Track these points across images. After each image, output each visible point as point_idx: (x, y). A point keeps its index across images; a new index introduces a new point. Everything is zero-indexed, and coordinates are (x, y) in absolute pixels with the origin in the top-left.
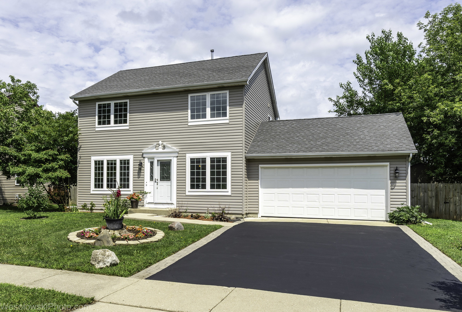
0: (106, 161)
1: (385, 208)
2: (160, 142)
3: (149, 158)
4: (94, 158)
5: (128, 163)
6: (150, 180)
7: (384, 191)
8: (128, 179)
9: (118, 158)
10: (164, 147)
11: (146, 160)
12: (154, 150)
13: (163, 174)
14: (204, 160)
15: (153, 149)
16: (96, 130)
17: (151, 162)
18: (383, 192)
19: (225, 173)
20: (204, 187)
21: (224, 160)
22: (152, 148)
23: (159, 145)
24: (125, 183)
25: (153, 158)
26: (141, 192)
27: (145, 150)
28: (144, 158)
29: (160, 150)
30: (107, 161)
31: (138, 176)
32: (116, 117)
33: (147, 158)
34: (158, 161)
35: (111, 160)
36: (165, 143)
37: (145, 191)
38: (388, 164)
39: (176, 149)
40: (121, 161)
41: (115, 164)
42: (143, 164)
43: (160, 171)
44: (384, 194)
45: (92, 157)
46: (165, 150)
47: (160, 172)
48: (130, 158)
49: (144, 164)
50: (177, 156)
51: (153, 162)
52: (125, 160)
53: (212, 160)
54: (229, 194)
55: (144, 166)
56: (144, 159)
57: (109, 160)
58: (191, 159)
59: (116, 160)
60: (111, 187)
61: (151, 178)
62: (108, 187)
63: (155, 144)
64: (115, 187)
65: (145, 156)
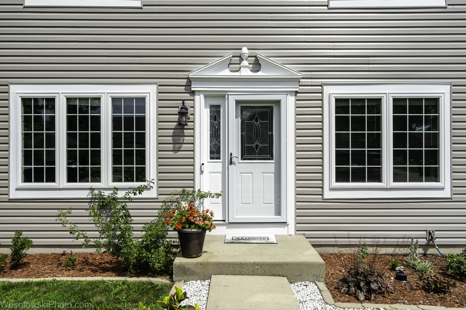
0: (65, 100)
2: (244, 51)
3: (208, 96)
4: (19, 92)
5: (142, 108)
6: (211, 158)
8: (141, 155)
9: (106, 93)
10: (257, 65)
11: (200, 100)
12: (226, 73)
13: (251, 141)
14: (375, 105)
15: (223, 69)
16: (26, 5)
17: (212, 107)
20: (376, 177)
21: (433, 104)
22: (219, 66)
23: (242, 60)
24: (131, 167)
25: (223, 96)
26: (184, 191)
27: (196, 72)
28: (193, 93)
29: (246, 72)
30: (68, 99)
31: (174, 147)
33: (202, 96)
34: (238, 102)
35: (80, 99)
36: (261, 54)
37: (197, 190)
39: (293, 71)
40: (115, 100)
41: (97, 108)
42: (190, 110)
43: (242, 132)
47: (242, 135)
48: (147, 91)
49: (194, 111)
50: (297, 92)
51: (219, 106)
52: (128, 100)
53: (400, 104)
54: (446, 193)
55: (194, 118)
56: (192, 98)
57: (76, 99)
58: (337, 100)
59: (99, 99)
60: (84, 178)
61: (212, 152)
62: (71, 177)
63: (229, 54)
64: (96, 176)
65: (195, 87)
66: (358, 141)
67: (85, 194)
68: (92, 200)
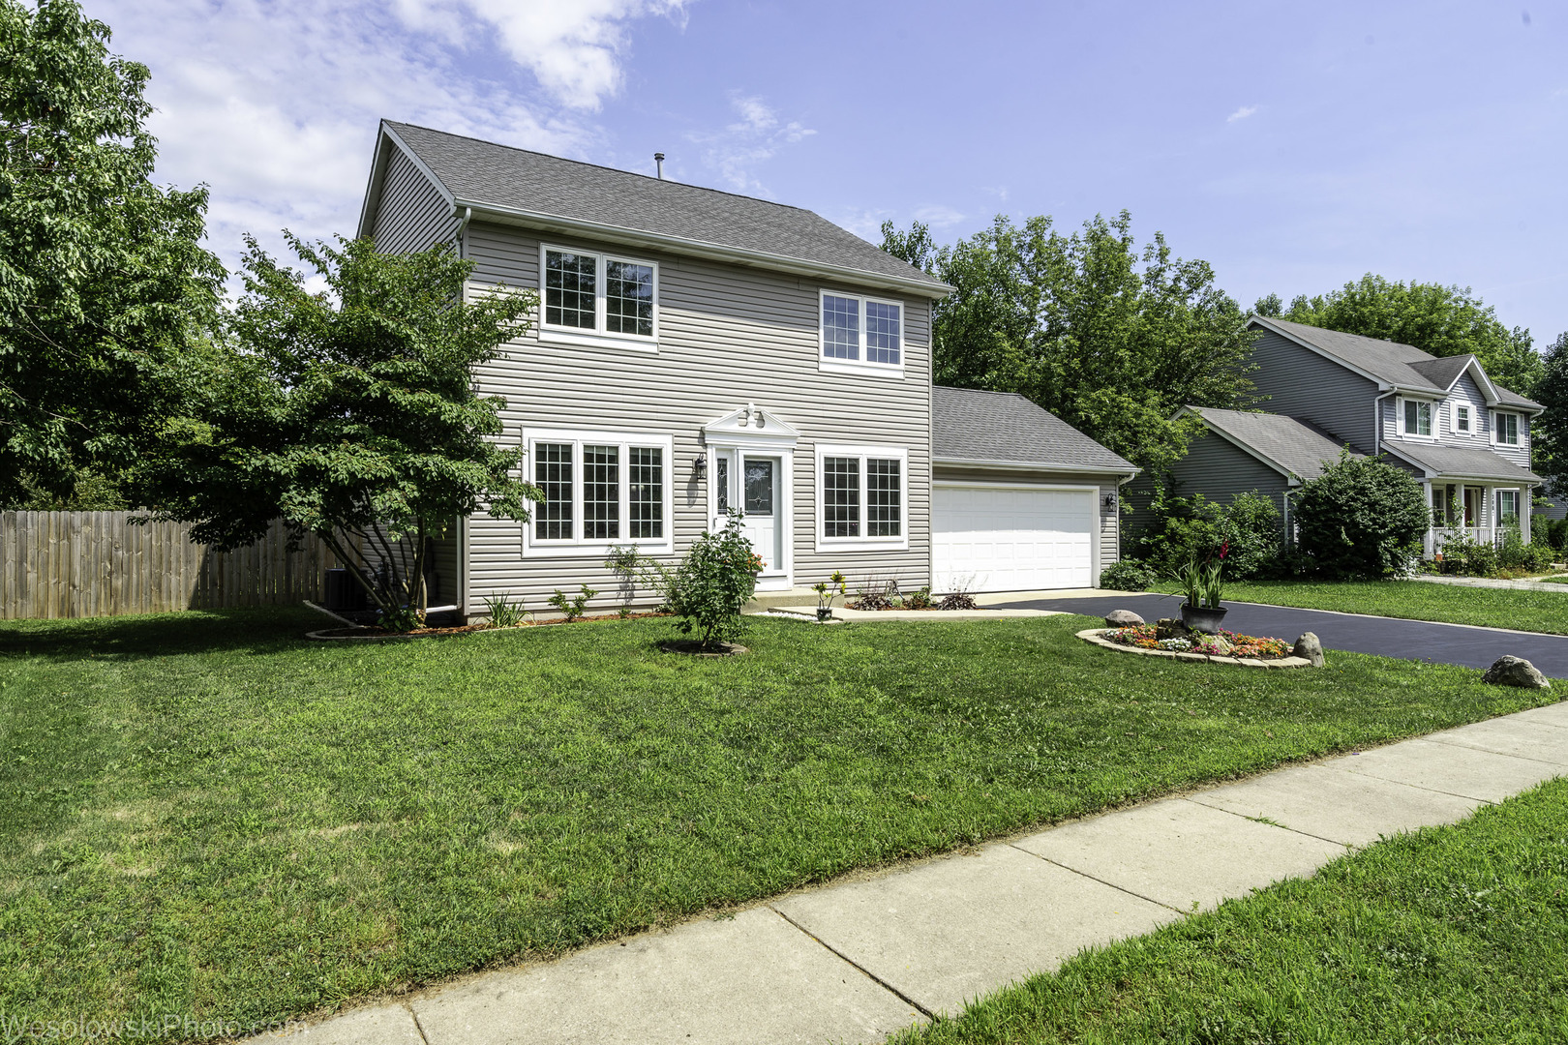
0: (583, 447)
1: (1090, 565)
2: (751, 406)
3: (718, 450)
4: (533, 436)
5: (658, 460)
6: (719, 513)
7: (1089, 535)
8: (658, 509)
9: (625, 442)
10: (761, 421)
11: (710, 452)
12: (735, 427)
13: (753, 496)
14: (854, 464)
15: (732, 423)
16: (541, 338)
17: (720, 461)
18: (1086, 537)
19: (896, 498)
20: (855, 531)
21: (895, 466)
22: (731, 420)
23: (749, 415)
24: (648, 521)
25: (731, 450)
27: (711, 424)
28: (705, 446)
29: (752, 428)
30: (586, 447)
31: (689, 501)
32: (613, 305)
33: (713, 450)
35: (597, 447)
36: (766, 410)
38: (1097, 488)
39: (792, 429)
40: (633, 449)
41: (614, 459)
42: (703, 464)
43: (746, 487)
44: (1089, 540)
45: (525, 430)
46: (765, 430)
47: (746, 489)
48: (664, 442)
49: (706, 464)
50: (795, 450)
51: (725, 461)
52: (646, 450)
53: (872, 464)
54: (904, 546)
55: (706, 472)
56: (705, 451)
57: (593, 447)
58: (826, 459)
59: (616, 448)
60: (601, 534)
61: (719, 507)
62: (589, 533)
63: (740, 409)
64: (614, 532)
65: (708, 440)
66: (842, 497)
67: (602, 551)
68: (610, 558)
